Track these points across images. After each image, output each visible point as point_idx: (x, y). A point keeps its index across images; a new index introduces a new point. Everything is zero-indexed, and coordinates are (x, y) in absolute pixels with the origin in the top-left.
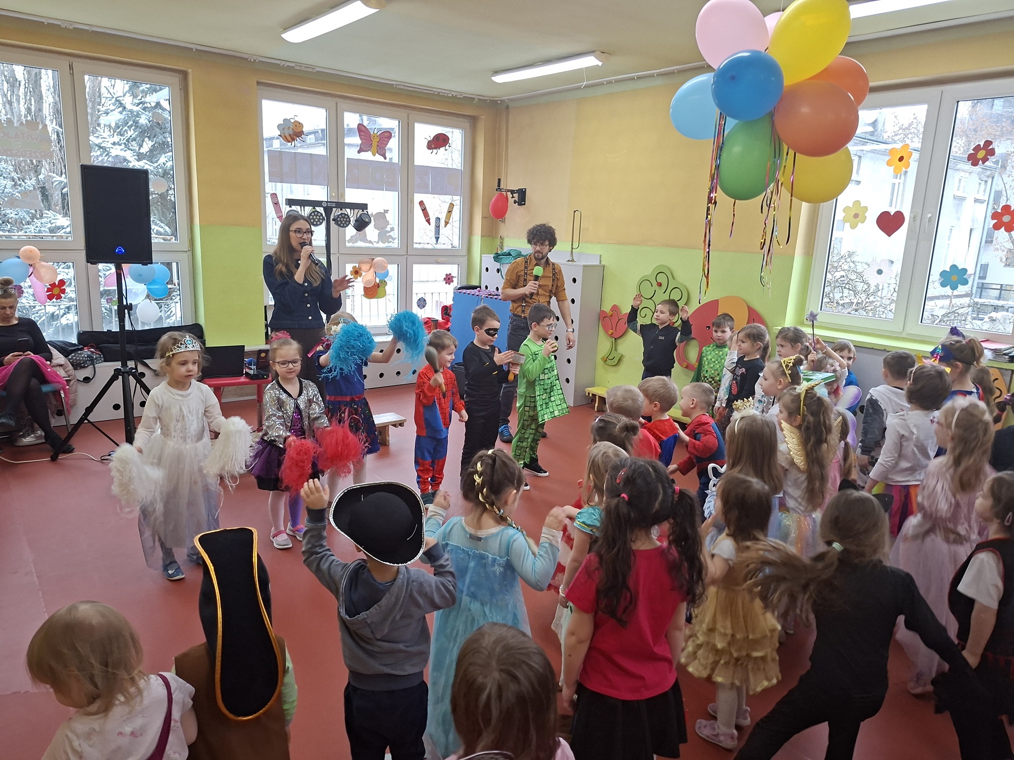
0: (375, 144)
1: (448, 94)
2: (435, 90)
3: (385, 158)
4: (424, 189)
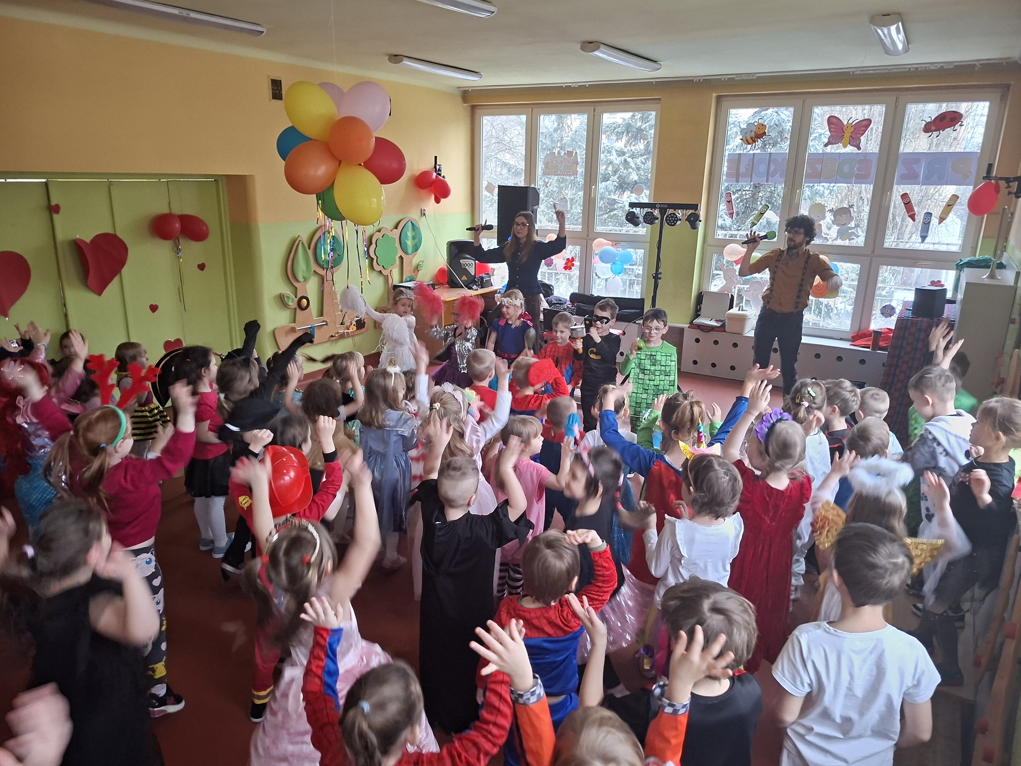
0: (847, 135)
1: (929, 67)
3: (859, 148)
4: (911, 178)
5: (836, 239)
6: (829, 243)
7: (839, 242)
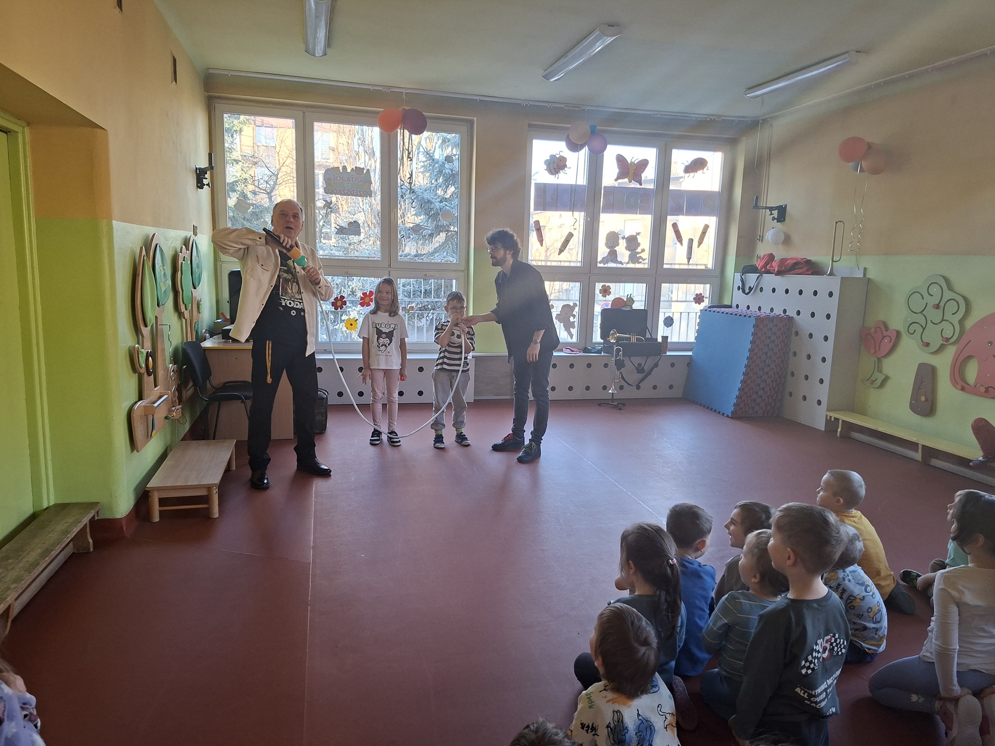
0: (631, 172)
1: (706, 118)
2: (692, 116)
3: (641, 184)
4: (678, 211)
5: (628, 263)
6: (624, 266)
7: (631, 265)
